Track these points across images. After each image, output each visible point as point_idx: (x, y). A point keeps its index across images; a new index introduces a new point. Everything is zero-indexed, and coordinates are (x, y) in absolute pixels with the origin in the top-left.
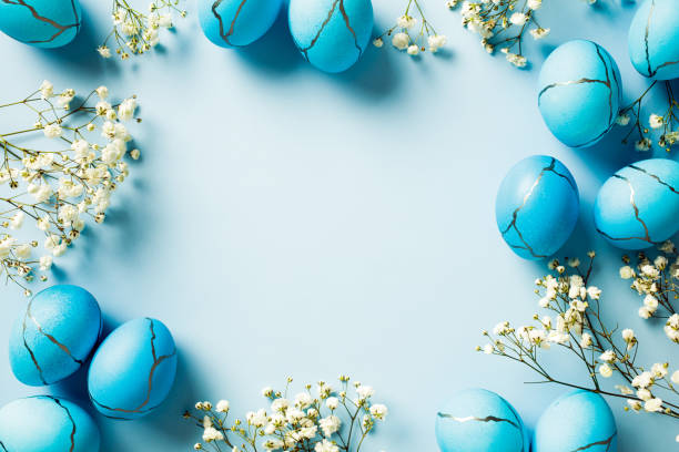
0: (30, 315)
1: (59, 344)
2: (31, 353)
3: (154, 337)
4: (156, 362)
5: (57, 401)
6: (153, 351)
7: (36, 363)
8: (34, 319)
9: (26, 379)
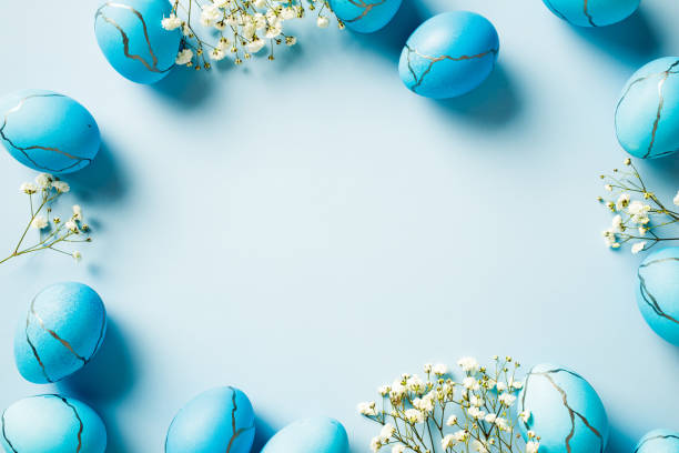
0: (33, 312)
1: (62, 341)
2: (34, 349)
3: (235, 409)
4: (236, 434)
5: (64, 400)
6: (234, 423)
7: (38, 359)
8: (37, 315)
9: (30, 376)
